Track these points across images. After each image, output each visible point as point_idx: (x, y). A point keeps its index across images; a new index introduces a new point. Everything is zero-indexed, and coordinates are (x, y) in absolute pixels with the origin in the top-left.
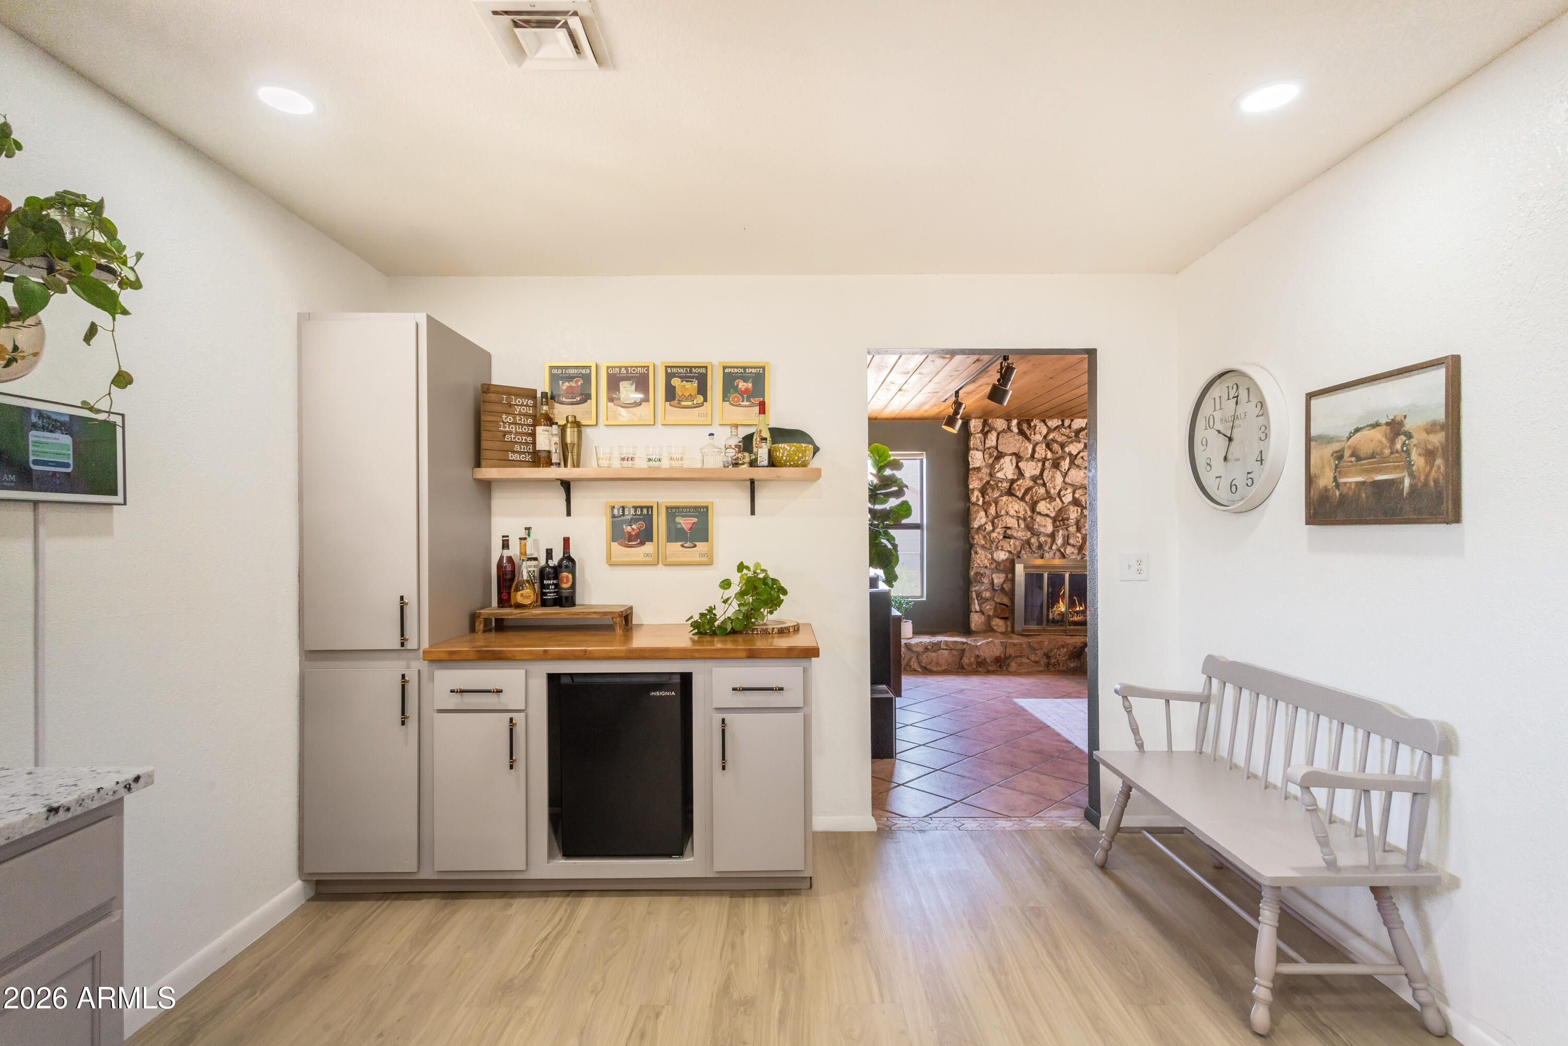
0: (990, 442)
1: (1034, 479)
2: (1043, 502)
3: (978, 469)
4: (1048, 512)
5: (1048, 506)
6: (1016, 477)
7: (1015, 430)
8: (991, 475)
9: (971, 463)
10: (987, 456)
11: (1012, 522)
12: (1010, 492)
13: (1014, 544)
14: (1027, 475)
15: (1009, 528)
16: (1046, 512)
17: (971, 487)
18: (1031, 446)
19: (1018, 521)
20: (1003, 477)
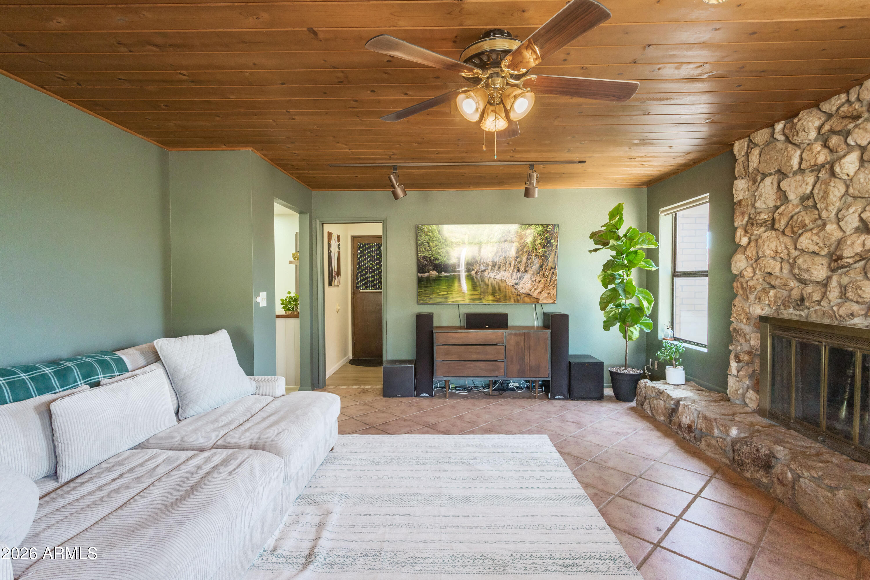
0: (752, 164)
1: (804, 199)
2: (808, 234)
3: (740, 202)
4: (816, 249)
5: (815, 238)
6: (779, 204)
7: (781, 138)
8: (753, 206)
9: (735, 196)
10: (751, 183)
11: (775, 266)
12: (772, 225)
13: (776, 297)
14: (792, 196)
15: (770, 274)
16: (813, 248)
17: (736, 225)
18: (799, 152)
19: (781, 263)
20: (764, 206)
